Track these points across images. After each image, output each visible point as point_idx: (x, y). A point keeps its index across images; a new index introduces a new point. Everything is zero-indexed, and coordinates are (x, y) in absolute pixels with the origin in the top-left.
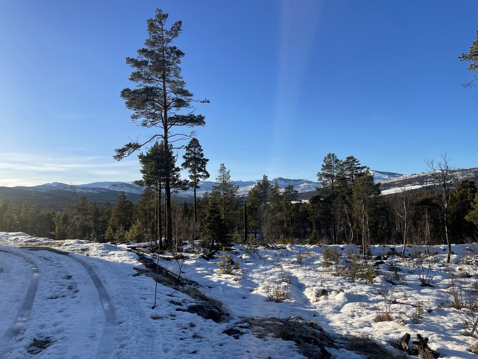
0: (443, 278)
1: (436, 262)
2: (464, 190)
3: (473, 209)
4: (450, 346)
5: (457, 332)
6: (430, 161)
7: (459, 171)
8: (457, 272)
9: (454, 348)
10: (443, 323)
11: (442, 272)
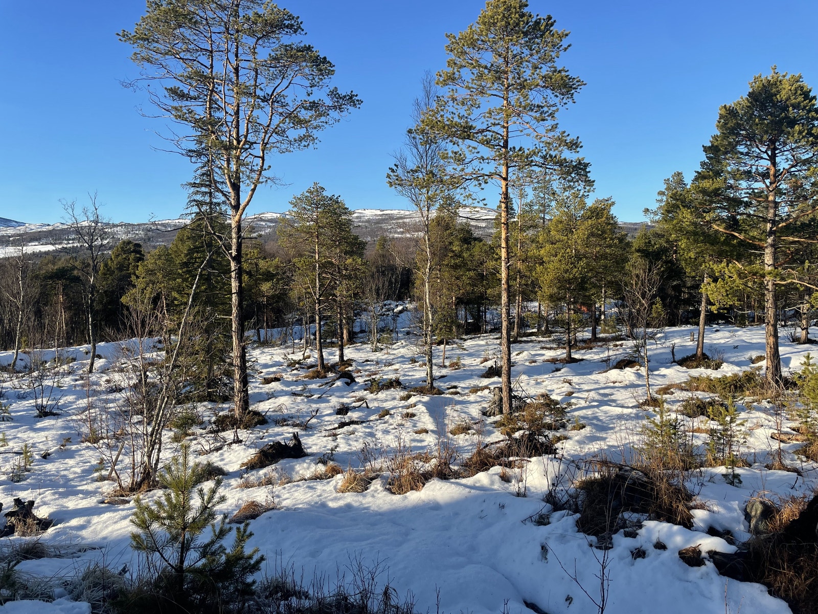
0: (77, 399)
1: (69, 373)
2: (124, 256)
3: (134, 286)
4: (72, 503)
5: (87, 480)
6: (69, 203)
7: (122, 226)
8: (104, 386)
9: (77, 505)
10: (65, 470)
11: (78, 388)
